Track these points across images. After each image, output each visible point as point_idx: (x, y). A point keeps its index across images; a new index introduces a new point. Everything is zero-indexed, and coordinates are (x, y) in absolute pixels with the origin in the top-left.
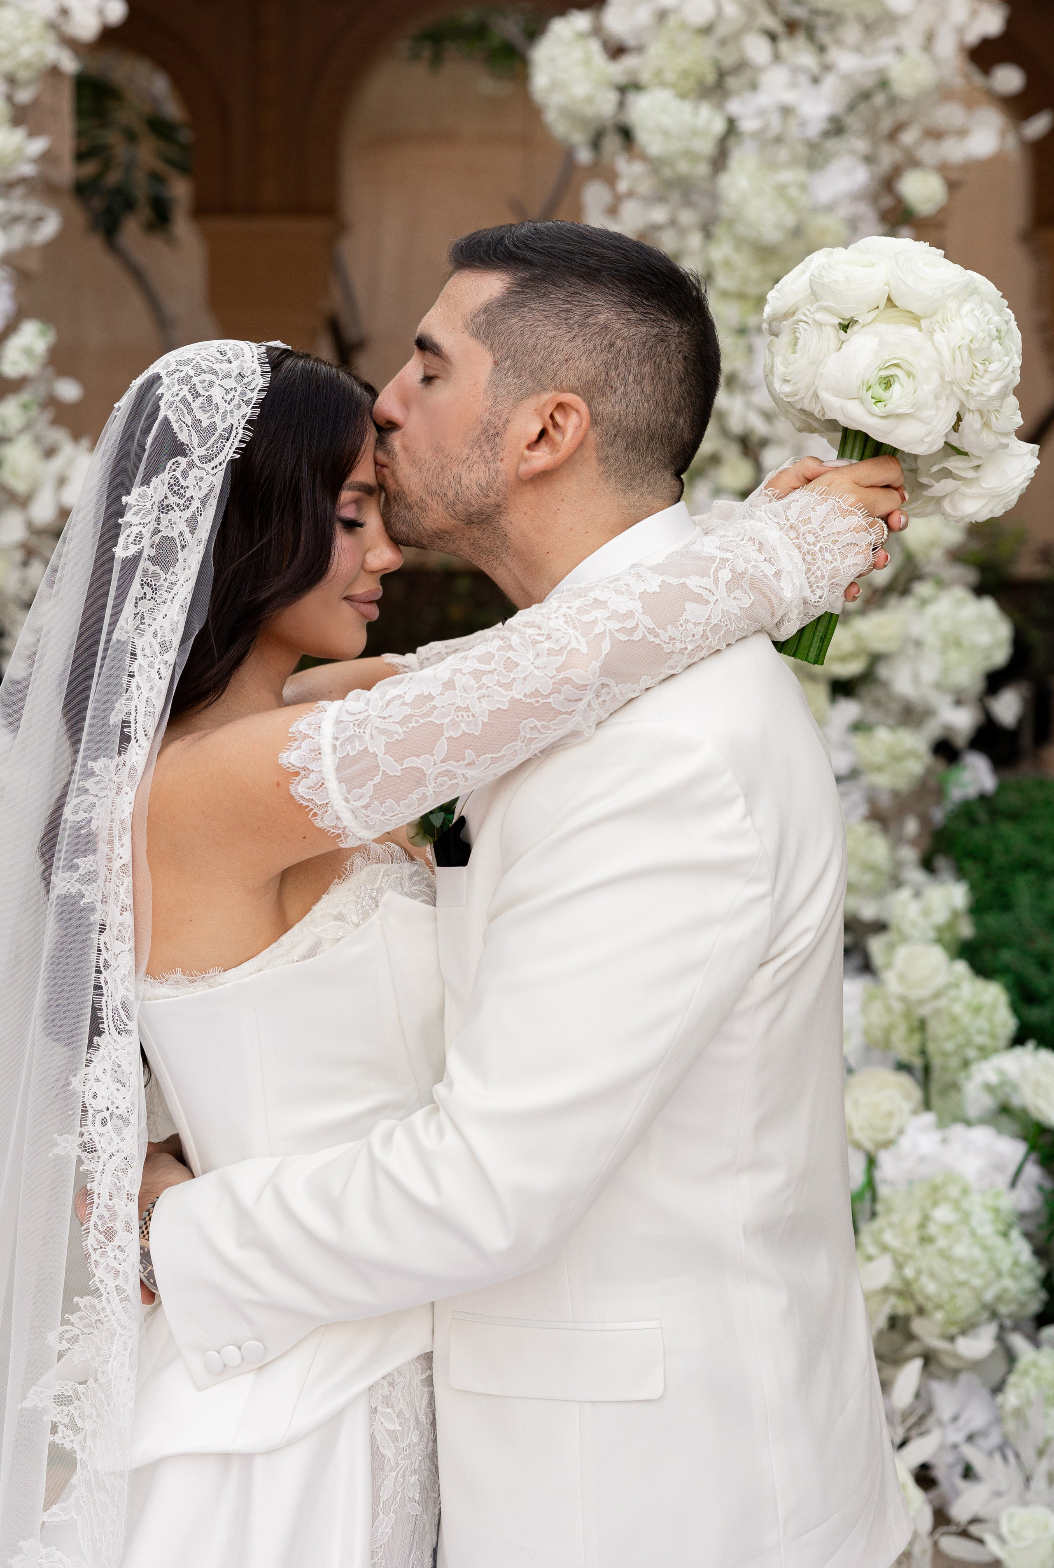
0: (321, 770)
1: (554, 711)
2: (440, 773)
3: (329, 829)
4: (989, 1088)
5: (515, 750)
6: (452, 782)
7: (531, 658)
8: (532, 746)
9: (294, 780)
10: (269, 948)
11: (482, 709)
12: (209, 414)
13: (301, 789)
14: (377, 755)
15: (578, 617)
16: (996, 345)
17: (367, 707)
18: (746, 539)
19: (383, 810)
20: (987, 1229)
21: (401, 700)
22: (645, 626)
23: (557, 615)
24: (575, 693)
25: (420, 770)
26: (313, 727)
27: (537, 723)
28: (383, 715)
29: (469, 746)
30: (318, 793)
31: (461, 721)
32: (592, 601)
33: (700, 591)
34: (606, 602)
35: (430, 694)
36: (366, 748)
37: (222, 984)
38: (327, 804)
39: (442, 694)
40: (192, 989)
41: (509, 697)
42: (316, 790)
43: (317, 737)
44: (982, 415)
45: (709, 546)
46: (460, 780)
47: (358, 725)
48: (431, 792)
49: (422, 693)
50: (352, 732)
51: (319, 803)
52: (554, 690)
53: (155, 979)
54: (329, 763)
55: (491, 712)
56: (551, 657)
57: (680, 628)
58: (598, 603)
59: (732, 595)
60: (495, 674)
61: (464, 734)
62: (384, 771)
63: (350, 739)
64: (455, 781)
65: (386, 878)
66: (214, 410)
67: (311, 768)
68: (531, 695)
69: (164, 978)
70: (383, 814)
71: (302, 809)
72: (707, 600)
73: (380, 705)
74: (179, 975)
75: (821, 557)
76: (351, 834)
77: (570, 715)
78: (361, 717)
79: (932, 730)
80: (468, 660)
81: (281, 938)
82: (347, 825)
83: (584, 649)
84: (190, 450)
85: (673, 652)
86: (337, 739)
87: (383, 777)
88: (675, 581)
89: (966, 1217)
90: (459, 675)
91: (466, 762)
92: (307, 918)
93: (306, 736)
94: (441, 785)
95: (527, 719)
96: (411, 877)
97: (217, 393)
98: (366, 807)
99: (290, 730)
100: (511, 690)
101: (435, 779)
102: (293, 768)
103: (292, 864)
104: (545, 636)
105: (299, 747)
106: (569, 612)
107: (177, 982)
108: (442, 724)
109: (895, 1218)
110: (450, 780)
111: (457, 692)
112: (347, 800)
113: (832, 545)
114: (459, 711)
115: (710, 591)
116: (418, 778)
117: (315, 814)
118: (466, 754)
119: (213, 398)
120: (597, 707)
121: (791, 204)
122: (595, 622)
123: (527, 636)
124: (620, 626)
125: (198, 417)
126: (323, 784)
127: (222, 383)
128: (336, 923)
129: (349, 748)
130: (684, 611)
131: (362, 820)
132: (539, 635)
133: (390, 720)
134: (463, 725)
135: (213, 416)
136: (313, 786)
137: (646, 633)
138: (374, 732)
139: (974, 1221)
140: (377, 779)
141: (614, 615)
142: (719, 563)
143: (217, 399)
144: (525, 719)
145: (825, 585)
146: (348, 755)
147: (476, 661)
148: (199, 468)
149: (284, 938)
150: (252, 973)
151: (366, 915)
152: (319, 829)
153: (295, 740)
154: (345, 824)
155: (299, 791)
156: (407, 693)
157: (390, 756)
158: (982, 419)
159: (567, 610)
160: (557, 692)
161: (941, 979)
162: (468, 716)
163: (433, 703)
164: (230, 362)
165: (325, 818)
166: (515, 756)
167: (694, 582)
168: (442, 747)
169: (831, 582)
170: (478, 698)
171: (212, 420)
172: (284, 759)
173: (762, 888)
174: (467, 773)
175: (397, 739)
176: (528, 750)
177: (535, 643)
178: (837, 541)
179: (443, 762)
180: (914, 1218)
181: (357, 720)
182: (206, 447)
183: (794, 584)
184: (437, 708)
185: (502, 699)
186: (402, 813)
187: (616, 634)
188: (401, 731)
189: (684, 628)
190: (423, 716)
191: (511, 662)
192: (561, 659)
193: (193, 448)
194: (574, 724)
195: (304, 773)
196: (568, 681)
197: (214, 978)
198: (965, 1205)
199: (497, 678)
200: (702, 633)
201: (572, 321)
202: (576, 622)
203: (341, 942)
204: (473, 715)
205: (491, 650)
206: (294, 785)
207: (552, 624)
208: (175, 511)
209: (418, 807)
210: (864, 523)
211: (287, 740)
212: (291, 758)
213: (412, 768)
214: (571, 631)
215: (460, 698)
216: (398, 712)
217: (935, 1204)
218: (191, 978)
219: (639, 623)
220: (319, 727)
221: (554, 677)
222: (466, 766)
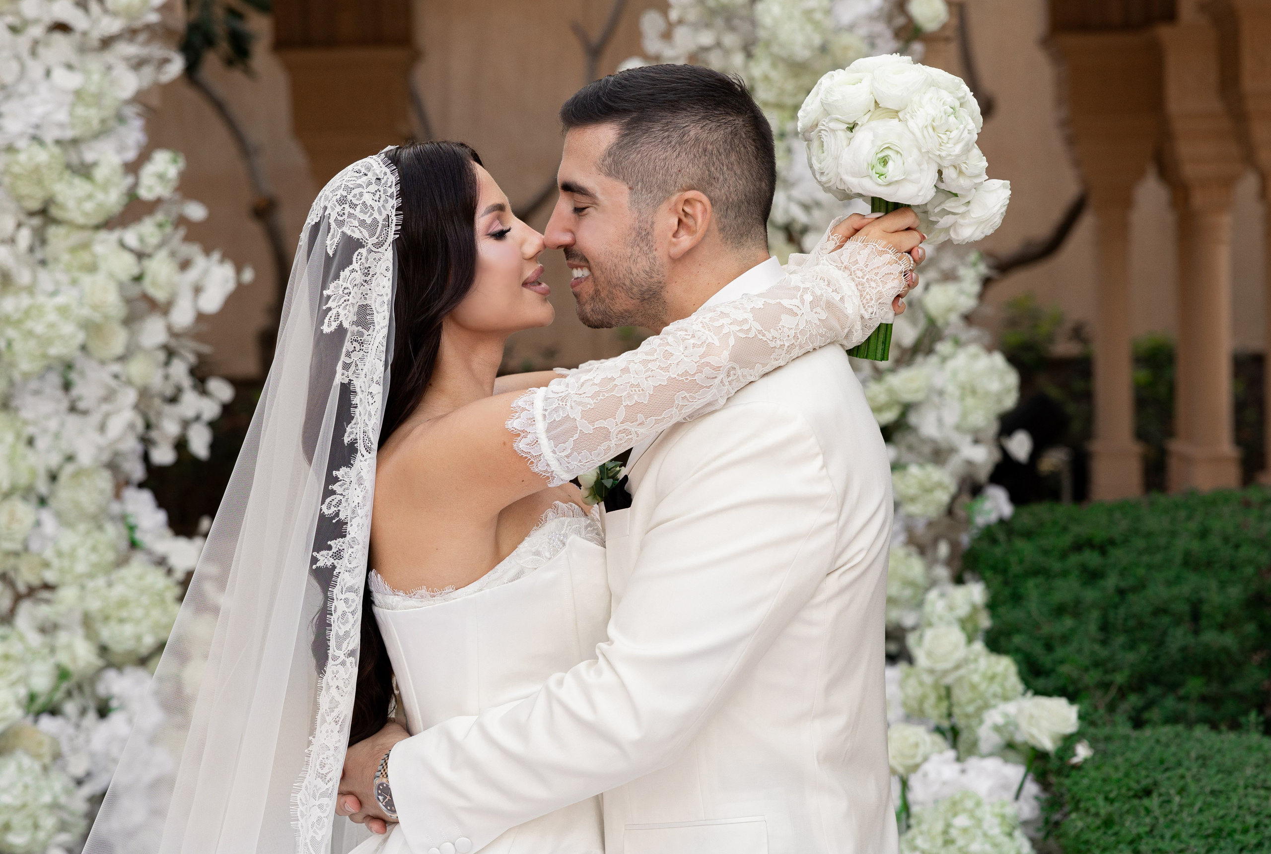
0: (535, 432)
1: (698, 386)
2: (620, 431)
3: (541, 473)
4: (997, 729)
5: (672, 414)
6: (627, 437)
7: (682, 350)
8: (683, 411)
9: (517, 439)
10: (488, 574)
11: (649, 385)
12: (369, 214)
13: (521, 445)
14: (576, 420)
15: (711, 323)
16: (952, 119)
17: (567, 389)
18: (819, 278)
19: (580, 458)
20: (996, 831)
21: (591, 382)
22: (756, 329)
23: (696, 322)
24: (712, 373)
25: (606, 429)
26: (528, 403)
27: (686, 394)
28: (580, 393)
29: (640, 411)
30: (534, 448)
31: (634, 394)
32: (719, 313)
33: (791, 307)
34: (729, 314)
35: (612, 377)
36: (568, 415)
37: (454, 599)
38: (540, 455)
39: (621, 376)
40: (432, 602)
41: (667, 377)
42: (532, 446)
43: (532, 410)
44: (955, 167)
45: (795, 280)
46: (634, 436)
47: (561, 400)
48: (614, 444)
49: (607, 377)
50: (557, 405)
51: (535, 455)
52: (698, 371)
53: (406, 594)
54: (541, 427)
55: (655, 387)
56: (695, 349)
57: (779, 331)
58: (723, 315)
59: (814, 310)
60: (657, 361)
61: (637, 403)
62: (581, 430)
63: (556, 410)
64: (630, 436)
65: (569, 527)
66: (371, 210)
67: (528, 431)
68: (681, 375)
69: (413, 592)
70: (580, 461)
71: (523, 460)
72: (796, 313)
73: (577, 386)
74: (423, 591)
75: (868, 286)
76: (556, 476)
77: (709, 388)
78: (563, 395)
79: (955, 463)
80: (638, 354)
81: (496, 567)
82: (555, 470)
83: (717, 343)
84: (365, 242)
85: (775, 347)
86: (546, 410)
87: (580, 435)
88: (773, 302)
89: (979, 822)
90: (632, 364)
91: (638, 422)
92: (514, 553)
93: (524, 409)
94: (621, 439)
95: (680, 391)
96: (586, 527)
97: (368, 198)
98: (567, 456)
99: (512, 406)
100: (669, 372)
101: (617, 435)
102: (516, 431)
103: (512, 503)
104: (691, 336)
105: (519, 417)
106: (704, 320)
107: (422, 597)
108: (621, 396)
109: (924, 827)
110: (627, 436)
111: (631, 374)
112: (554, 452)
113: (875, 277)
114: (632, 387)
115: (798, 307)
116: (606, 435)
117: (532, 463)
118: (638, 417)
119: (366, 202)
120: (727, 383)
121: (817, 25)
122: (722, 326)
123: (678, 335)
124: (739, 328)
125: (362, 219)
126: (537, 441)
127: (368, 190)
128: (534, 557)
129: (555, 415)
130: (780, 320)
131: (565, 466)
132: (686, 335)
133: (584, 395)
134: (636, 397)
135: (372, 214)
136: (530, 443)
137: (757, 333)
138: (573, 404)
139: (986, 825)
140: (576, 436)
141: (734, 322)
142: (803, 291)
143: (369, 202)
144: (678, 392)
145: (874, 305)
146: (555, 420)
147: (644, 354)
148: (375, 252)
149: (498, 567)
150: (476, 592)
151: (556, 551)
152: (535, 474)
153: (517, 412)
154: (553, 469)
155: (521, 447)
156: (596, 378)
157: (585, 420)
158: (956, 169)
159: (703, 319)
160: (700, 372)
161: (961, 652)
162: (639, 391)
163: (615, 383)
164: (366, 175)
165: (539, 465)
166: (671, 419)
167: (786, 302)
168: (621, 413)
169: (878, 302)
170: (646, 378)
171: (373, 217)
172: (509, 425)
173: (832, 516)
174: (638, 431)
175: (590, 408)
176: (680, 414)
177: (684, 340)
178: (878, 273)
179: (622, 423)
180: (939, 826)
181: (560, 397)
182: (376, 236)
183: (854, 303)
184: (617, 386)
185: (662, 378)
186: (593, 460)
187: (737, 333)
188: (592, 402)
189: (782, 331)
190: (607, 392)
191: (668, 353)
192: (702, 350)
193: (366, 239)
194: (712, 395)
195: (524, 434)
196: (708, 364)
197: (448, 595)
198: (978, 813)
199: (658, 364)
200: (794, 334)
201: (673, 143)
202: (710, 326)
203: (537, 570)
204: (643, 390)
205: (654, 347)
206: (516, 443)
207: (695, 327)
208: (364, 286)
209: (604, 456)
210: (895, 258)
211: (512, 413)
212: (515, 424)
213: (601, 427)
214: (707, 332)
215: (633, 378)
216: (590, 390)
217: (955, 815)
218: (432, 593)
219: (752, 326)
220: (533, 403)
221: (698, 361)
222: (638, 425)
